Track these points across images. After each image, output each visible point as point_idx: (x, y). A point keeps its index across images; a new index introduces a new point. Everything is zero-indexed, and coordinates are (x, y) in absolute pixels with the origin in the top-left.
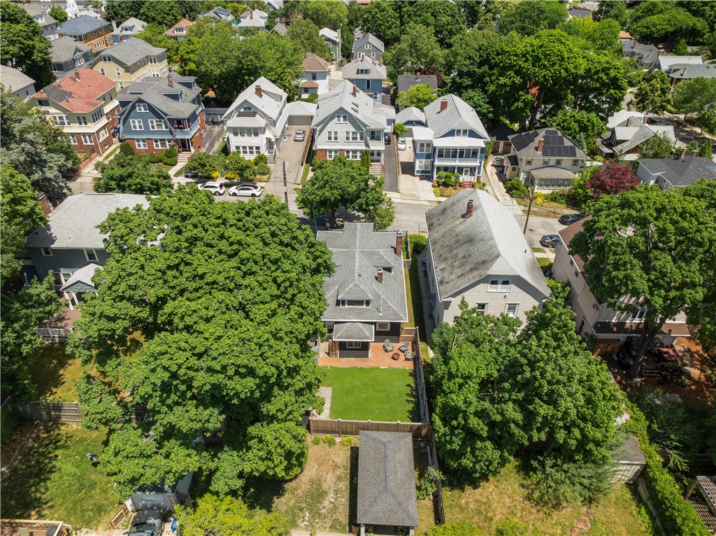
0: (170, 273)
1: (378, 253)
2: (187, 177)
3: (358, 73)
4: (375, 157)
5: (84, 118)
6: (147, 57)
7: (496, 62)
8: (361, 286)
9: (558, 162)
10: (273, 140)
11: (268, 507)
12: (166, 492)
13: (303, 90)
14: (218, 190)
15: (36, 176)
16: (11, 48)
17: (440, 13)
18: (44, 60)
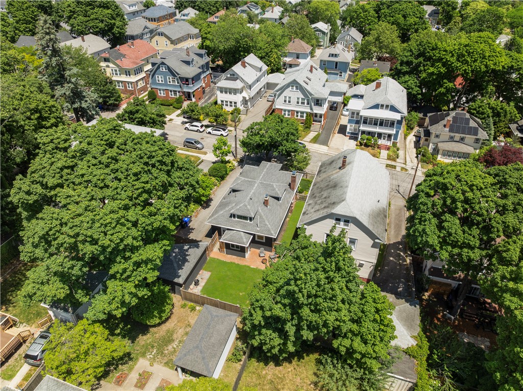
0: (66, 171)
1: (272, 186)
2: (184, 117)
3: (329, 56)
4: (318, 118)
5: (129, 72)
6: (188, 34)
7: (430, 56)
8: (248, 207)
9: (462, 139)
10: (247, 98)
11: (133, 339)
12: (69, 312)
13: (288, 66)
14: (199, 128)
15: (76, 105)
16: (100, 24)
17: (410, 15)
18: (120, 33)
